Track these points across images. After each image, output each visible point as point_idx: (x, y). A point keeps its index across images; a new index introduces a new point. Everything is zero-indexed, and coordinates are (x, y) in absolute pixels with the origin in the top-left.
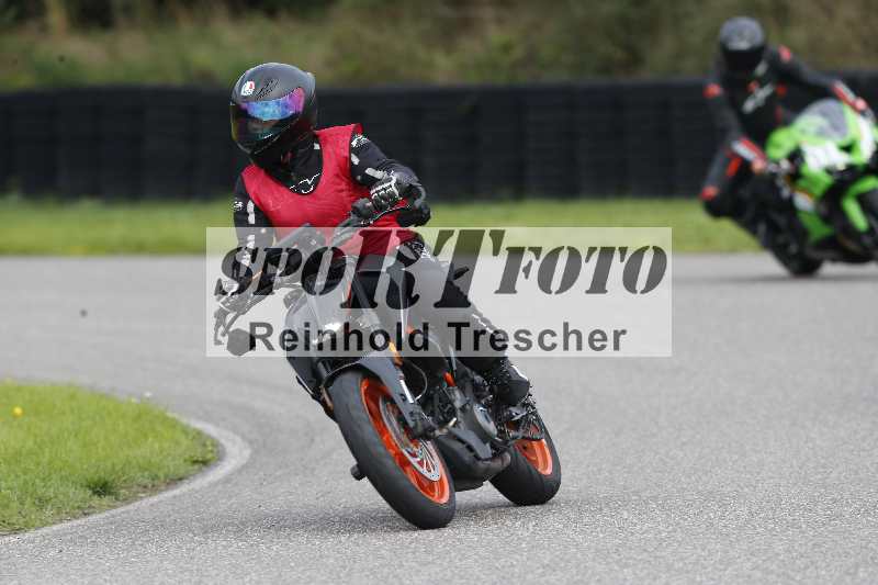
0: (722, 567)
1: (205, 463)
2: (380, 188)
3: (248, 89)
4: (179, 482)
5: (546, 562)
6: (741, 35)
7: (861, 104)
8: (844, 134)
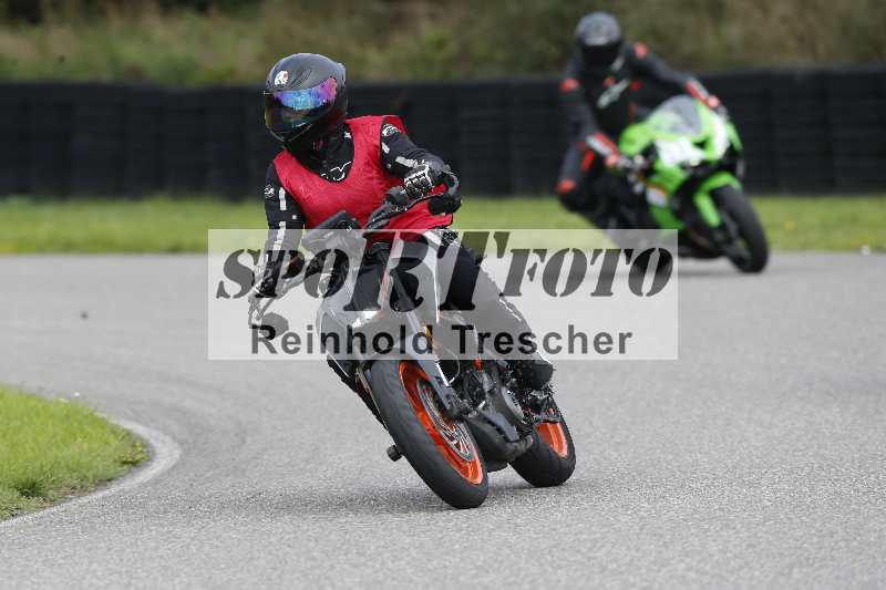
0: (656, 568)
1: (134, 463)
2: (414, 176)
3: (281, 78)
4: (108, 483)
5: (479, 563)
6: (598, 28)
7: (714, 101)
8: (698, 131)
